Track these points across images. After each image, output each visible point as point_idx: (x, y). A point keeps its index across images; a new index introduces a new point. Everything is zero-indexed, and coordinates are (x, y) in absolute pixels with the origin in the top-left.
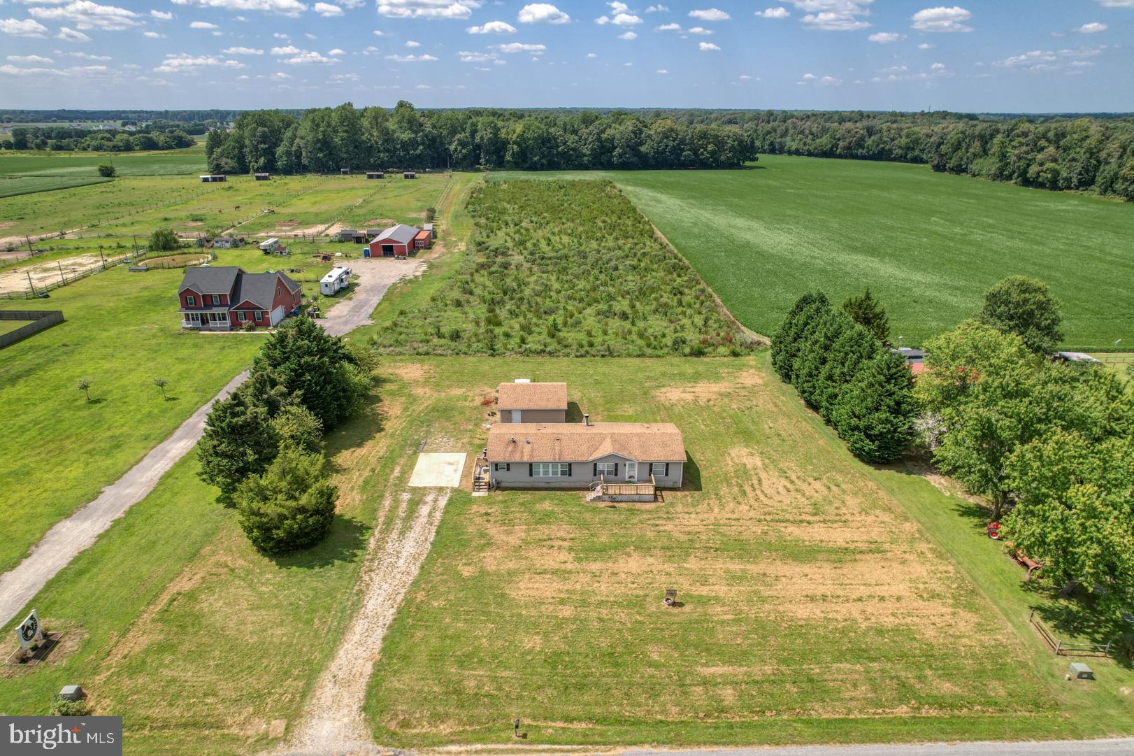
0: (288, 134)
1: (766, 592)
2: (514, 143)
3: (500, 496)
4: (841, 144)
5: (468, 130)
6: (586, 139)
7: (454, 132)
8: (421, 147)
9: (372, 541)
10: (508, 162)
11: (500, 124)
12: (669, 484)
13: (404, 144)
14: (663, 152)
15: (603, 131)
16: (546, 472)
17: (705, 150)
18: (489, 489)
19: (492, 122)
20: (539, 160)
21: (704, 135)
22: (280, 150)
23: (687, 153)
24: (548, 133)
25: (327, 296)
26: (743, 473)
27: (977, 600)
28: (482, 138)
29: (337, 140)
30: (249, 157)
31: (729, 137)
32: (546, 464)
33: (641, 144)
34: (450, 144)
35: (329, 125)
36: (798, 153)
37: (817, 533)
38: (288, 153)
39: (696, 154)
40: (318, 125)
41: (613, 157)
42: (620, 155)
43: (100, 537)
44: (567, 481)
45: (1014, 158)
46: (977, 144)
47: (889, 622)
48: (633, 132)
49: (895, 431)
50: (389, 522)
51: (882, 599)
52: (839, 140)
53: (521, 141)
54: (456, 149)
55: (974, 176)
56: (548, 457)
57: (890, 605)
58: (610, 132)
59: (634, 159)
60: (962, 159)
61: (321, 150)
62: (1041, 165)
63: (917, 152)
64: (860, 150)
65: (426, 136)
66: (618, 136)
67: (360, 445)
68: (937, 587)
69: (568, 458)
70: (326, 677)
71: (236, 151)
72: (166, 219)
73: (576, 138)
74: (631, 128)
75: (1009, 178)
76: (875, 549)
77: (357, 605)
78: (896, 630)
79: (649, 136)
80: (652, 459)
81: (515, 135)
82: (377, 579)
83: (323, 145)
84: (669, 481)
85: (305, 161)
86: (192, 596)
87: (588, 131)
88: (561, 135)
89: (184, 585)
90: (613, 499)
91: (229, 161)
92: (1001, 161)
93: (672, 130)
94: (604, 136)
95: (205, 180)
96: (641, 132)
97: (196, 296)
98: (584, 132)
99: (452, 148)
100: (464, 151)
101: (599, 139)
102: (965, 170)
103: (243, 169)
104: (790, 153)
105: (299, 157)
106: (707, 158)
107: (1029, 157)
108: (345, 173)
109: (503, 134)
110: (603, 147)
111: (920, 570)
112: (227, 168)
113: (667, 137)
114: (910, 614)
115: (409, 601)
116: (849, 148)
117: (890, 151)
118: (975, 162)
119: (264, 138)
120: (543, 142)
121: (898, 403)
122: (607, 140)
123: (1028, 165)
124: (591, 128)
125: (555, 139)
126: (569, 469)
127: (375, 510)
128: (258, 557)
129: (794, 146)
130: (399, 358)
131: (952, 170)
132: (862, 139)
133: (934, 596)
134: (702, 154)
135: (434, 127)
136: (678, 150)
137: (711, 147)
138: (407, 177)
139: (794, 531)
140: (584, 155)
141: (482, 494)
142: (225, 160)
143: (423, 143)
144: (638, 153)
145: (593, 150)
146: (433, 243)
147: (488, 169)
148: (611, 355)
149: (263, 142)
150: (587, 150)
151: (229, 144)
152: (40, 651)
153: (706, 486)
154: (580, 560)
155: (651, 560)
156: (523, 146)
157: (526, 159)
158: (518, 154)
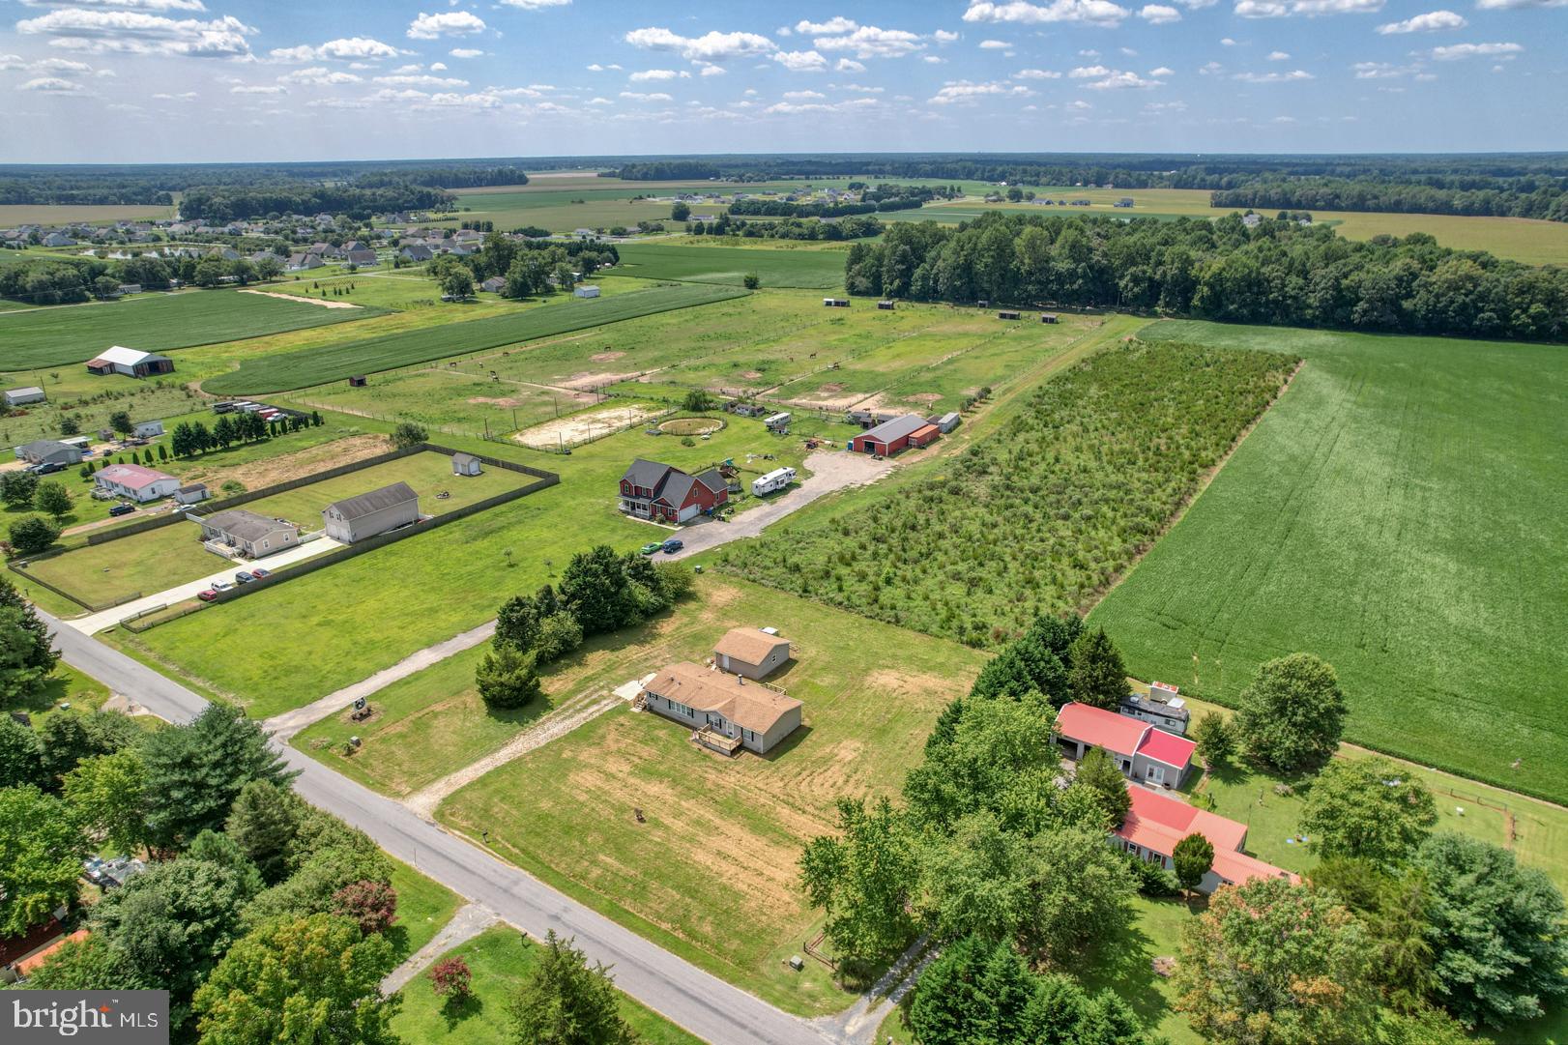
0: (933, 254)
1: (700, 837)
2: (1206, 284)
3: (645, 716)
5: (1150, 261)
6: (1316, 284)
7: (1130, 261)
8: (1081, 281)
9: (546, 716)
10: (1195, 307)
11: (1196, 254)
12: (753, 748)
13: (1059, 275)
14: (1444, 311)
15: (1346, 276)
16: (678, 710)
17: (1525, 312)
18: (644, 708)
19: (1183, 253)
20: (1237, 310)
22: (918, 272)
23: (1487, 315)
24: (1259, 273)
25: (756, 496)
26: (824, 760)
28: (1164, 274)
29: (980, 267)
30: (885, 278)
32: (679, 704)
33: (1409, 295)
34: (1122, 277)
35: (974, 249)
37: (798, 821)
38: (925, 278)
39: (1505, 318)
40: (962, 248)
41: (1353, 313)
42: (1365, 312)
43: (432, 665)
44: (688, 720)
47: (739, 886)
48: (1399, 279)
50: (566, 709)
53: (1217, 282)
54: (1126, 286)
56: (681, 700)
58: (1354, 277)
59: (1390, 319)
61: (960, 277)
65: (1091, 267)
66: (1367, 284)
69: (692, 704)
70: (446, 778)
71: (873, 269)
72: (735, 365)
73: (1301, 281)
74: (1397, 271)
77: (496, 750)
78: (734, 893)
79: (1427, 285)
80: (746, 726)
81: (1210, 273)
82: (521, 740)
83: (964, 271)
84: (755, 746)
85: (941, 287)
86: (436, 715)
87: (1323, 272)
88: (1277, 277)
89: (438, 708)
90: (704, 744)
91: (864, 280)
93: (1469, 278)
94: (1345, 282)
95: (829, 304)
96: (1414, 276)
97: (631, 486)
98: (1318, 273)
99: (1122, 284)
100: (1136, 289)
101: (1337, 287)
103: (875, 290)
105: (936, 281)
106: (1524, 325)
108: (982, 306)
109: (1193, 272)
110: (1340, 297)
112: (862, 288)
113: (1457, 289)
115: (520, 759)
119: (904, 258)
120: (1249, 286)
122: (1348, 288)
124: (1331, 268)
125: (1269, 282)
126: (692, 712)
127: (568, 699)
134: (1517, 318)
135: (1105, 255)
136: (1470, 310)
137: (1536, 308)
138: (1045, 320)
139: (785, 811)
140: (1309, 306)
141: (636, 710)
142: (860, 279)
143: (1084, 276)
144: (1399, 310)
145: (1323, 300)
146: (939, 439)
147: (1167, 314)
148: (898, 621)
149: (902, 262)
150: (1313, 300)
151: (869, 261)
152: (363, 717)
153: (781, 760)
154: (631, 773)
155: (670, 791)
156: (1218, 288)
157: (1219, 306)
158: (1209, 297)
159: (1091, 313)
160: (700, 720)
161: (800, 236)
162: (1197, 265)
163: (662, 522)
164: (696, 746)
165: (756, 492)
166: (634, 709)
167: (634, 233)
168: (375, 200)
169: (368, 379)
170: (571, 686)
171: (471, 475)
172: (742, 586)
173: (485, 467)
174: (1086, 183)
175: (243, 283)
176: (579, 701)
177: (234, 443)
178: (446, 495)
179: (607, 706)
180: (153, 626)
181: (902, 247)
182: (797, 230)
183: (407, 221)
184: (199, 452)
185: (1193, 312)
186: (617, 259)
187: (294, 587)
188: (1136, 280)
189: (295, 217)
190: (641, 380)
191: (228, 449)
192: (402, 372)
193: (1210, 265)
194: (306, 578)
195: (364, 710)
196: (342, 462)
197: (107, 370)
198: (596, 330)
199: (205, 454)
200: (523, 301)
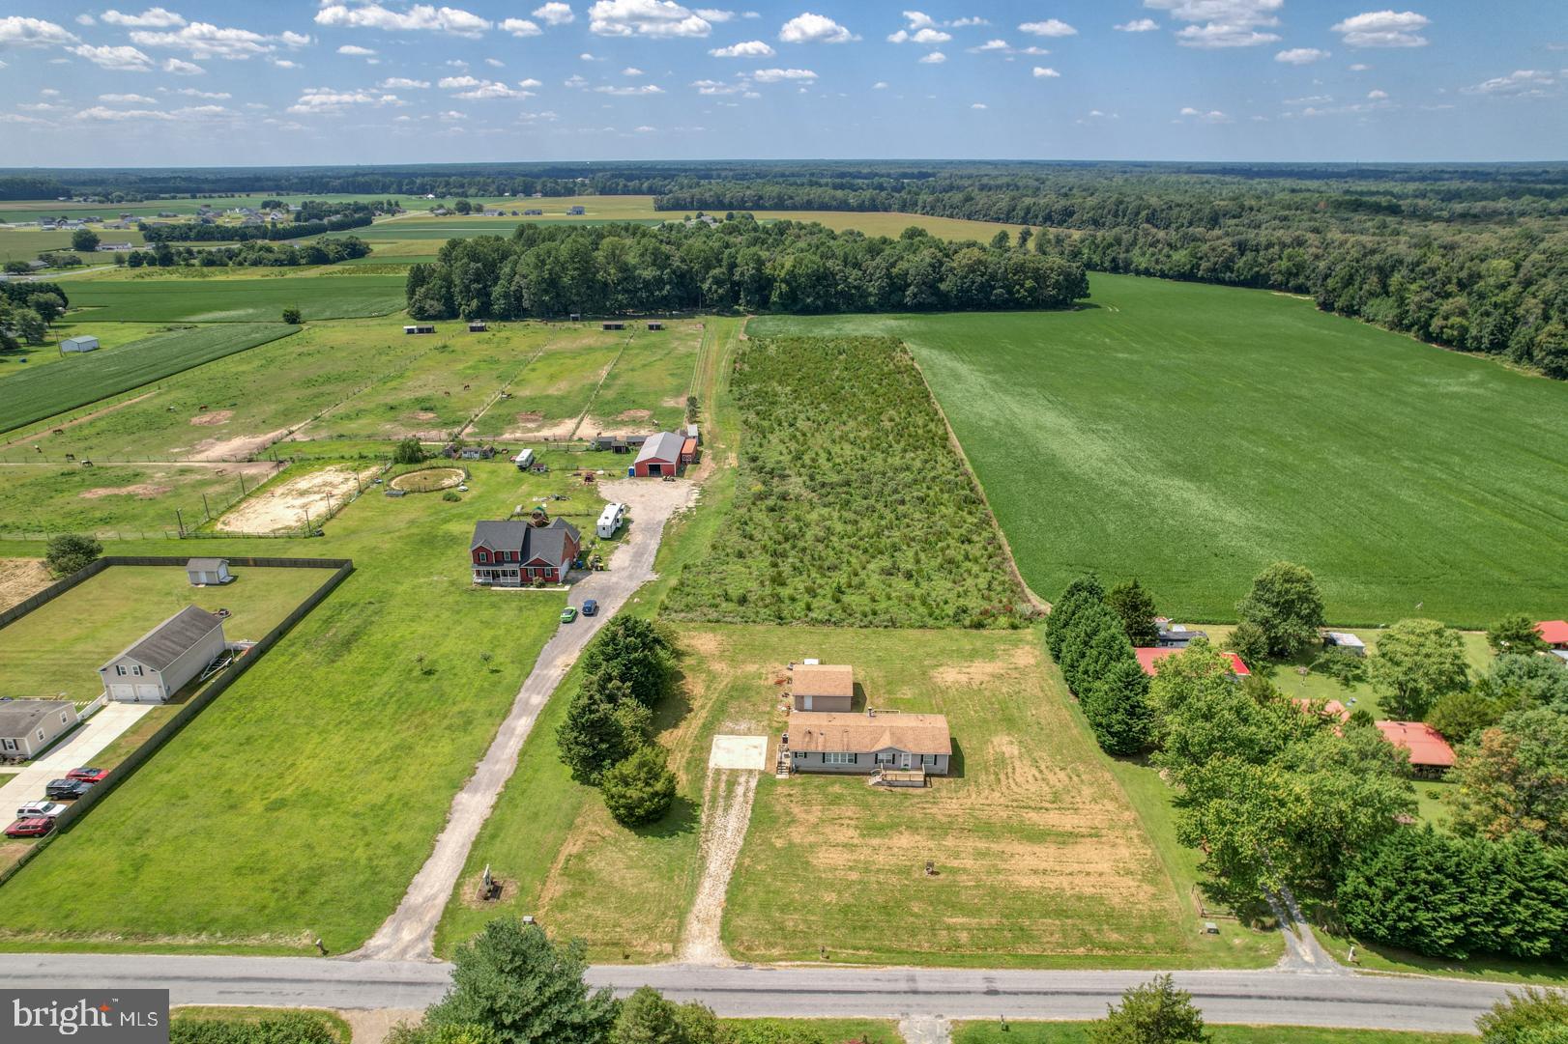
0: (507, 270)
1: (1002, 865)
2: (781, 281)
3: (799, 779)
4: (1204, 265)
5: (724, 263)
6: (872, 275)
7: (708, 267)
8: (668, 287)
9: (703, 816)
10: (775, 303)
11: (764, 254)
12: (938, 772)
13: (647, 283)
14: (969, 290)
15: (893, 265)
16: (836, 760)
17: (1022, 286)
18: (790, 772)
19: (754, 254)
20: (813, 302)
21: (1020, 269)
22: (497, 290)
23: (998, 291)
24: (826, 268)
25: (603, 539)
26: (1001, 761)
27: (1161, 877)
28: (742, 274)
29: (566, 280)
30: (458, 299)
31: (1052, 270)
32: (836, 754)
33: (942, 280)
34: (703, 280)
35: (556, 263)
36: (1147, 273)
37: (1053, 819)
38: (506, 296)
39: (1010, 292)
40: (543, 262)
41: (905, 297)
42: (915, 295)
43: (494, 807)
44: (852, 767)
45: (1413, 307)
46: (1374, 279)
47: (1088, 891)
48: (932, 265)
49: (1130, 730)
50: (714, 800)
51: (1088, 874)
52: (1201, 258)
53: (791, 278)
54: (710, 288)
55: (1368, 321)
56: (838, 749)
57: (1092, 879)
58: (902, 265)
59: (933, 299)
60: (1353, 298)
61: (546, 292)
62: (1446, 318)
63: (1301, 280)
64: (1228, 274)
65: (674, 272)
66: (912, 270)
67: (676, 726)
68: (1133, 866)
69: (854, 750)
70: (691, 917)
71: (443, 291)
72: (391, 408)
73: (860, 273)
74: (928, 260)
75: (1408, 328)
76: (1095, 834)
77: (703, 867)
78: (1092, 898)
79: (952, 269)
80: (923, 752)
81: (784, 271)
82: (713, 847)
83: (549, 285)
84: (937, 769)
85: (526, 304)
86: (580, 857)
87: (874, 264)
88: (841, 271)
89: (571, 848)
90: (891, 784)
91: (435, 303)
92: (1399, 307)
93: (980, 262)
94: (895, 271)
95: (410, 331)
96: (941, 264)
97: (488, 553)
98: (870, 265)
99: (705, 286)
100: (720, 291)
101: (889, 276)
102: (1357, 313)
103: (451, 313)
104: (1138, 273)
105: (519, 298)
106: (1025, 297)
107: (1433, 305)
108: (575, 319)
109: (768, 271)
110: (892, 284)
111: (1124, 852)
112: (432, 312)
113: (974, 272)
114: (1105, 886)
115: (739, 865)
116: (1214, 270)
117: (1267, 275)
118: (1370, 303)
120: (818, 280)
121: (1132, 707)
122: (898, 275)
123: (1431, 316)
124: (878, 259)
125: (834, 275)
126: (855, 758)
127: (701, 790)
128: (619, 828)
129: (1143, 263)
130: (692, 625)
131: (1342, 310)
132: (1231, 259)
133: (1129, 872)
134: (1018, 292)
135: (683, 261)
136: (986, 288)
137: (1029, 284)
138: (651, 327)
139: (1033, 816)
140: (870, 294)
141: (784, 776)
142: (429, 302)
143: (670, 282)
144: (936, 292)
145: (881, 288)
146: (701, 453)
147: (749, 312)
148: (894, 625)
149: (476, 281)
150: (872, 289)
152: (494, 892)
153: (968, 773)
154: (863, 836)
155: (918, 838)
156: (792, 284)
157: (797, 300)
158: (786, 294)
160: (864, 764)
161: (278, 263)
162: (770, 264)
163: (544, 585)
164: (881, 789)
165: (604, 534)
166: (779, 777)
167: (38, 268)
171: (223, 583)
172: (712, 630)
173: (235, 570)
174: (514, 194)
176: (715, 788)
178: (223, 613)
179: (749, 782)
185: (773, 308)
186: (67, 301)
190: (298, 438)
193: (782, 263)
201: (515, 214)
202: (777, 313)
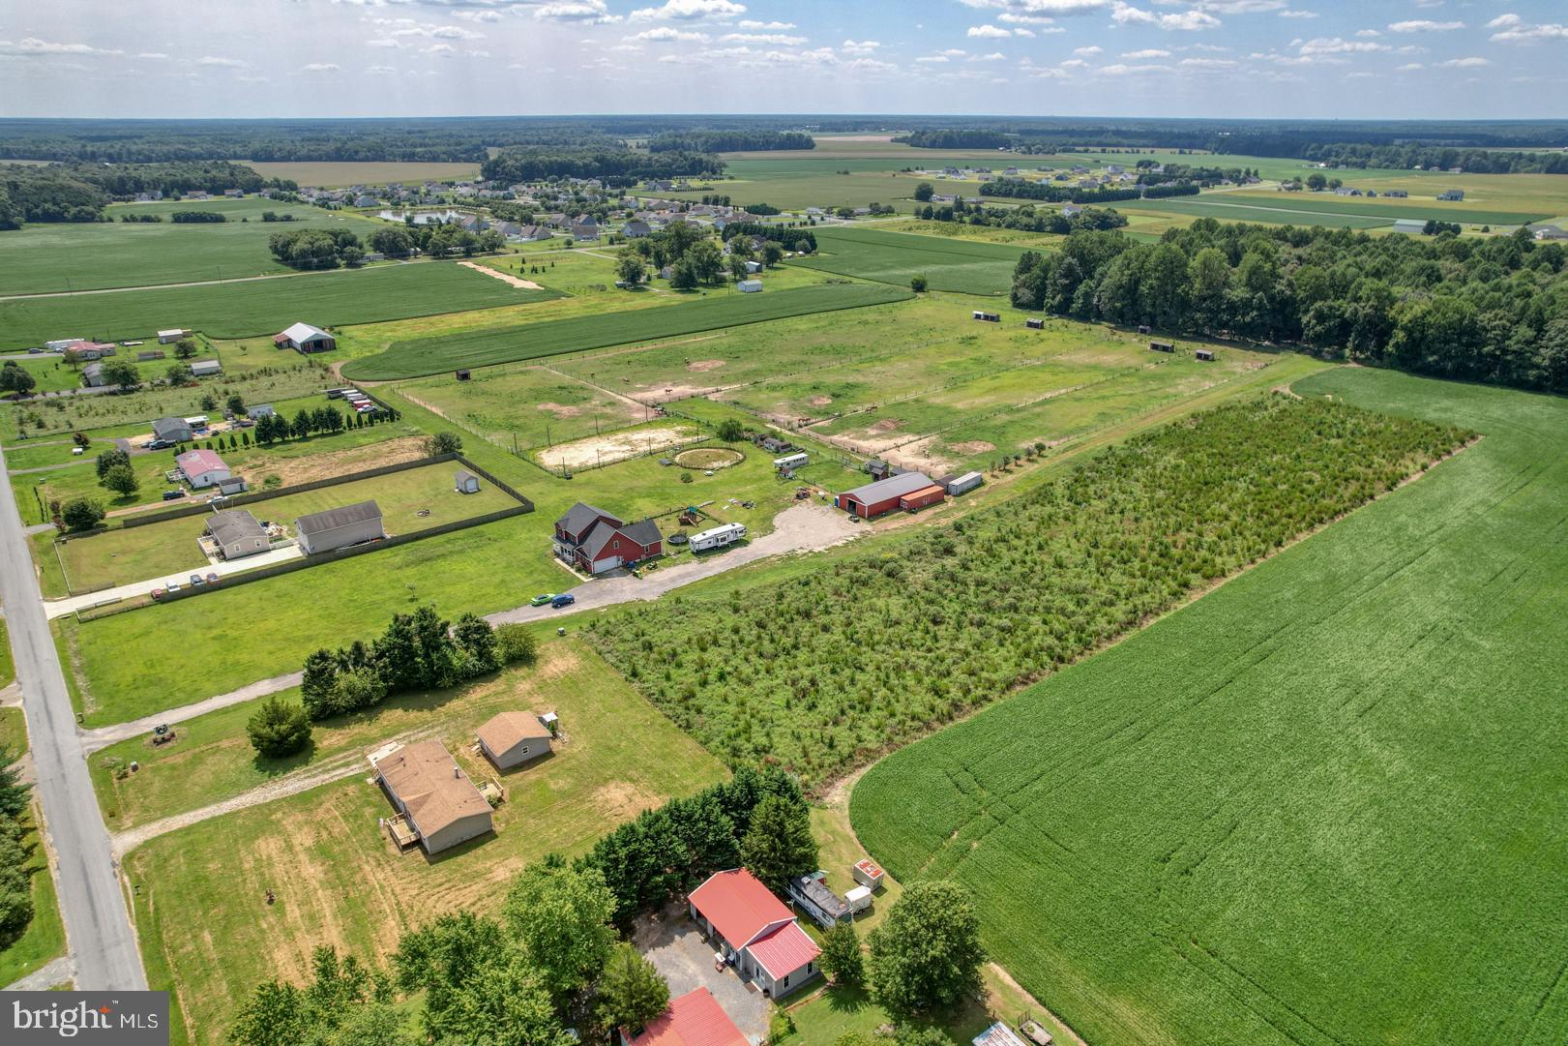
0: (1102, 269)
6: (1551, 339)
8: (1255, 313)
10: (1390, 354)
13: (1232, 304)
18: (377, 780)
20: (1438, 362)
28: (1355, 311)
29: (1144, 289)
30: (1048, 291)
34: (1307, 311)
35: (1140, 269)
40: (1126, 267)
50: (318, 767)
54: (1308, 323)
56: (393, 782)
61: (1123, 298)
65: (1272, 299)
67: (408, 711)
70: (166, 820)
71: (1038, 282)
72: (816, 388)
73: (1533, 335)
77: (229, 799)
81: (1410, 316)
82: (255, 793)
83: (1127, 292)
85: (1103, 308)
90: (392, 833)
91: (1026, 291)
95: (978, 317)
97: (562, 531)
99: (1305, 319)
100: (1318, 328)
103: (1037, 305)
105: (1099, 300)
108: (1143, 331)
109: (1392, 313)
112: (1024, 300)
115: (238, 812)
119: (1069, 272)
120: (1459, 335)
135: (1290, 284)
138: (1199, 356)
140: (1534, 366)
141: (371, 780)
142: (1023, 290)
143: (1260, 307)
146: (943, 501)
147: (1356, 360)
149: (1066, 276)
150: (1540, 359)
151: (1036, 271)
152: (164, 740)
153: (441, 865)
154: (308, 849)
155: (320, 876)
156: (1417, 335)
157: (1419, 356)
158: (1405, 344)
159: (1266, 350)
162: (1398, 306)
163: (579, 570)
164: (385, 832)
165: (697, 547)
166: (368, 780)
167: (862, 214)
168: (650, 165)
169: (474, 373)
170: (343, 743)
171: (467, 493)
172: (586, 657)
173: (484, 486)
175: (468, 254)
176: (335, 761)
177: (310, 434)
178: (427, 513)
179: (356, 769)
180: (97, 618)
181: (1069, 259)
182: (1025, 220)
183: (667, 188)
184: (277, 440)
185: (1386, 360)
186: (814, 246)
187: (229, 596)
188: (1321, 317)
189: (572, 180)
190: (712, 397)
191: (305, 439)
192: (508, 367)
193: (1412, 303)
194: (245, 587)
195: (167, 735)
196: (382, 463)
197: (285, 344)
198: (722, 333)
199: (284, 442)
200: (682, 292)
201: (1370, 194)
202: (1391, 366)
